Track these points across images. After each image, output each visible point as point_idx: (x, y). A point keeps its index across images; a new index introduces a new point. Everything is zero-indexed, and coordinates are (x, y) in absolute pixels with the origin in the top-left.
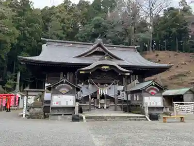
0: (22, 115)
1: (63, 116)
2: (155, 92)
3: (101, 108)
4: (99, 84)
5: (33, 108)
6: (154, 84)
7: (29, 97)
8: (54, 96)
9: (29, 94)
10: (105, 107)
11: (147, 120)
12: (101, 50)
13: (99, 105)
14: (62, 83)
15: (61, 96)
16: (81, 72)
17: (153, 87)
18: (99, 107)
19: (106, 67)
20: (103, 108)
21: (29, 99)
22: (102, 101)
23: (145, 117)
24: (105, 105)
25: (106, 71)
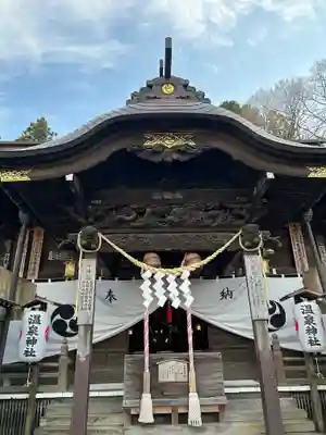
10: (195, 415)
18: (147, 415)
20: (183, 418)
22: (172, 369)
24: (194, 399)
25: (175, 156)
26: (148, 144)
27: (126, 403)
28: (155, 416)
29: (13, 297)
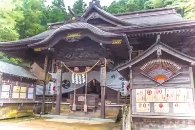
4: (76, 69)
10: (85, 109)
16: (36, 50)
24: (85, 106)
26: (68, 37)
27: (70, 105)
28: (76, 109)
29: (45, 79)
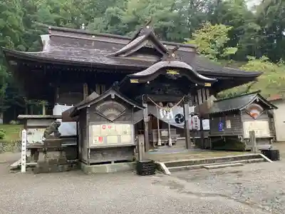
0: (19, 168)
1: (113, 164)
2: (258, 113)
3: (163, 145)
4: (161, 104)
5: (45, 152)
6: (258, 101)
7: (30, 130)
8: (93, 126)
9: (28, 124)
10: (170, 143)
11: (265, 160)
12: (153, 46)
13: (160, 140)
14: (109, 98)
15: (107, 125)
16: (132, 81)
17: (256, 105)
18: (160, 143)
19: (173, 72)
20: (168, 144)
21: (30, 133)
22: (164, 133)
23: (260, 157)
24: (170, 140)
25: (175, 78)
